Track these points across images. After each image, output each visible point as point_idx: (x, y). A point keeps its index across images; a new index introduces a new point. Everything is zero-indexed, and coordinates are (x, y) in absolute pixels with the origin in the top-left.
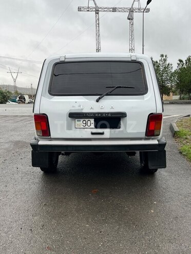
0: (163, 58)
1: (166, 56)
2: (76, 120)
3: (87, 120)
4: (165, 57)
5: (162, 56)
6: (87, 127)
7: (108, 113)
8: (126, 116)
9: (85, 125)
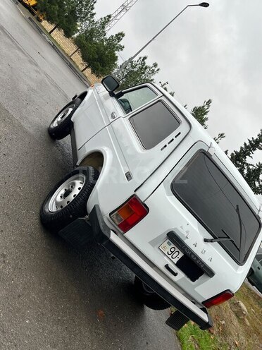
0: (153, 68)
1: (158, 70)
2: (168, 240)
3: (177, 250)
4: (156, 69)
5: (155, 65)
6: (170, 256)
7: (203, 263)
8: (211, 277)
9: (170, 253)
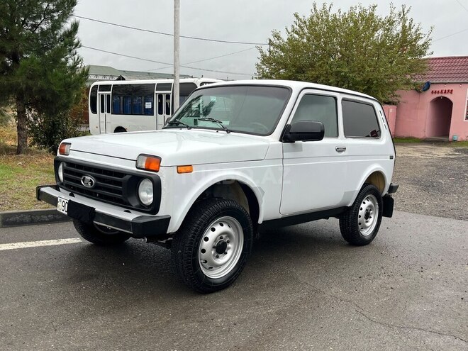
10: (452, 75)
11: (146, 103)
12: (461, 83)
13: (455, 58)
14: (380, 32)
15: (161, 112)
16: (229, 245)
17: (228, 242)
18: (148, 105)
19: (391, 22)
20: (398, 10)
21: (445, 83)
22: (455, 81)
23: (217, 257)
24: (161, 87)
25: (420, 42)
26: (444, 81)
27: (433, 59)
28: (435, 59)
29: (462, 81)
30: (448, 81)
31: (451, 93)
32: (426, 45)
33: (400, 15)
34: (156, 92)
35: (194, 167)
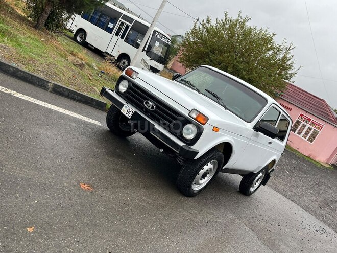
10: (296, 100)
11: (110, 23)
12: (299, 108)
13: (302, 90)
14: (271, 52)
15: (117, 34)
16: (208, 175)
17: (209, 173)
18: (111, 25)
19: (279, 50)
20: (287, 45)
21: (290, 103)
22: (296, 105)
23: (201, 179)
24: (125, 17)
25: (290, 72)
26: (290, 102)
27: (291, 85)
28: (293, 86)
29: (300, 107)
30: (292, 103)
31: (291, 110)
32: (292, 75)
33: (287, 48)
34: (120, 19)
35: (220, 130)
